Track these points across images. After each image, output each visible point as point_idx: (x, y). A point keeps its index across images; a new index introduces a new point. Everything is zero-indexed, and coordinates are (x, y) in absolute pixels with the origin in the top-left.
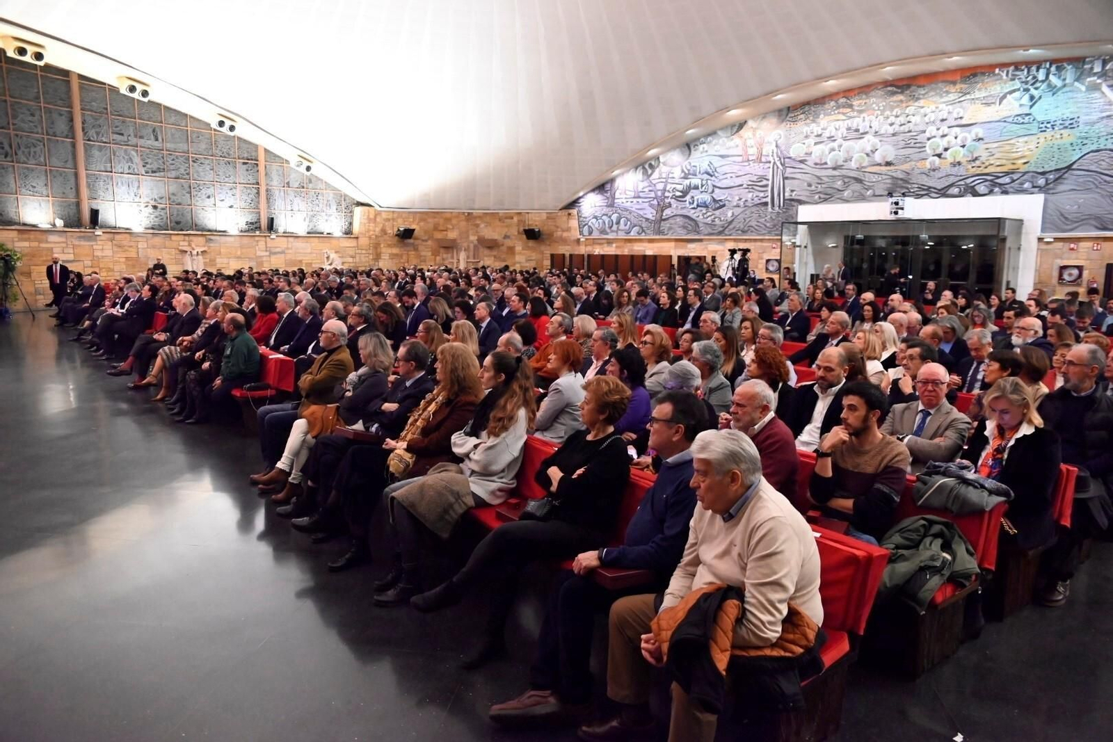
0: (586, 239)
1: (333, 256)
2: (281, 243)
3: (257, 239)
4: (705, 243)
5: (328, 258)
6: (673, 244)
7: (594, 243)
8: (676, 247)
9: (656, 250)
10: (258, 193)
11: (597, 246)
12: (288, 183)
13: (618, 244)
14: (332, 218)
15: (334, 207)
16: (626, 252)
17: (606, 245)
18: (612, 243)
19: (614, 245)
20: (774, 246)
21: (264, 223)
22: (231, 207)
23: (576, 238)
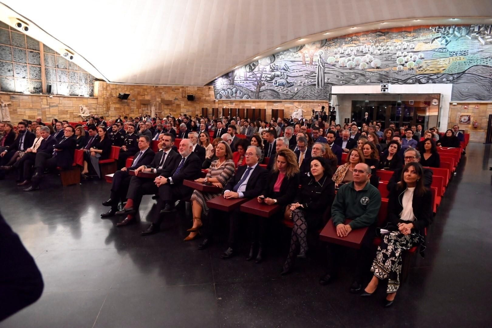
0: (219, 101)
1: (85, 108)
2: (56, 100)
3: (41, 97)
4: (283, 103)
5: (82, 109)
6: (266, 104)
7: (223, 103)
8: (267, 105)
9: (257, 106)
10: (40, 70)
11: (225, 104)
12: (58, 66)
13: (236, 103)
14: (83, 87)
15: (84, 81)
16: (241, 107)
17: (229, 104)
18: (233, 103)
19: (234, 104)
20: (319, 105)
21: (45, 88)
22: (24, 78)
23: (213, 100)
